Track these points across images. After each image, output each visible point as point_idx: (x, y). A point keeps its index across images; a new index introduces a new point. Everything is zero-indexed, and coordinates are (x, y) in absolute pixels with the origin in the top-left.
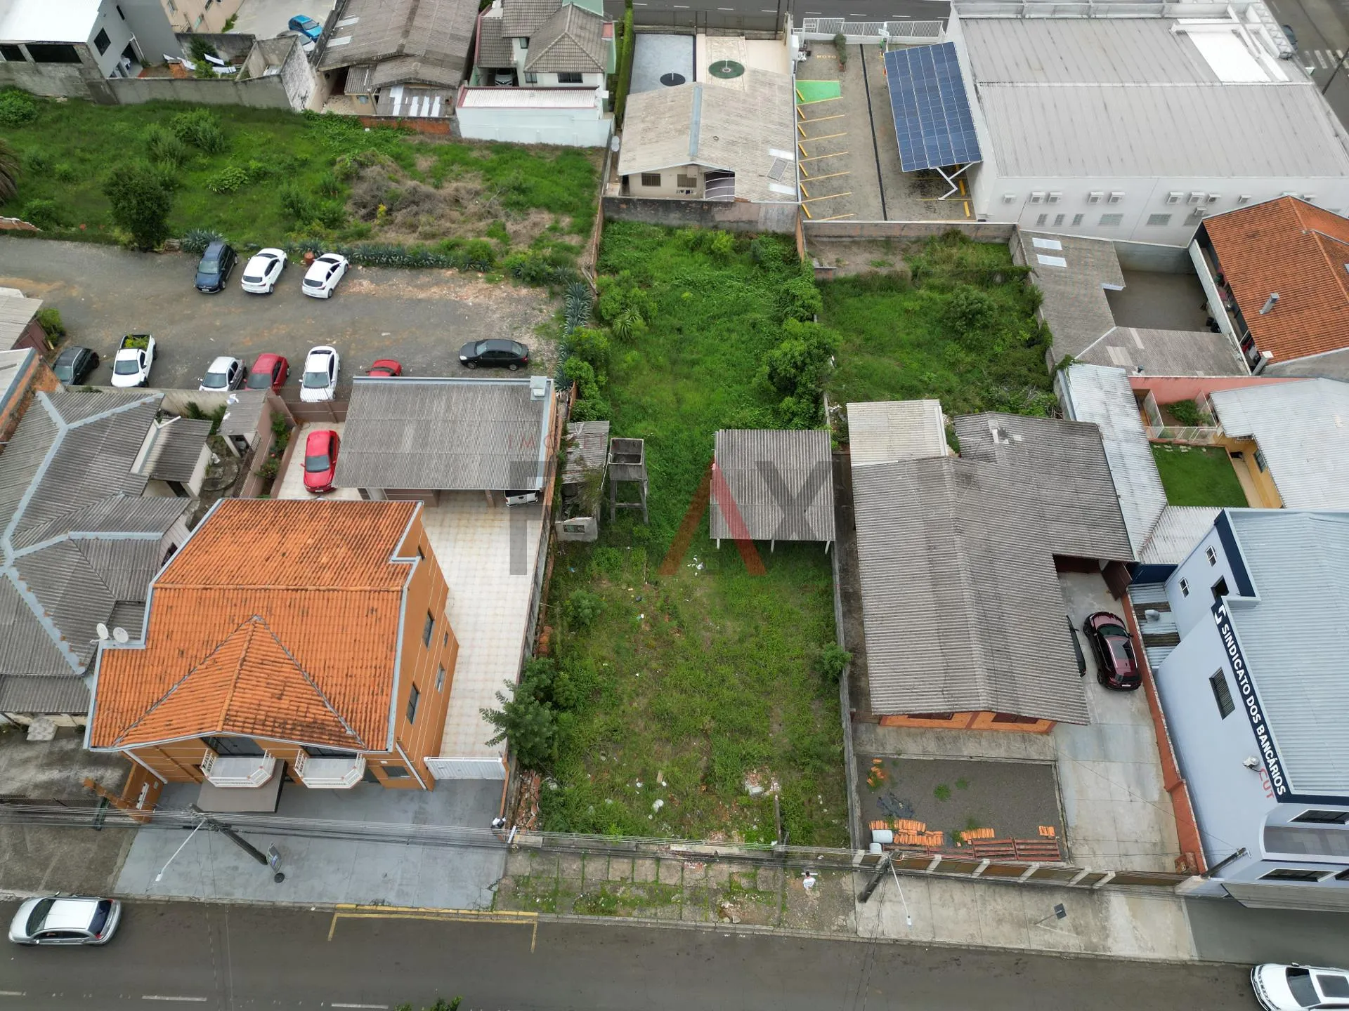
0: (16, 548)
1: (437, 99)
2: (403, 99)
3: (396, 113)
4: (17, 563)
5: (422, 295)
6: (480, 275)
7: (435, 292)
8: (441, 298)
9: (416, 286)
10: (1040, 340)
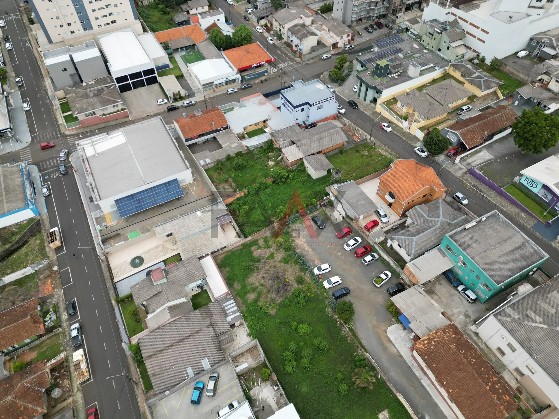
0: (438, 221)
1: (224, 305)
2: (230, 315)
3: (238, 314)
4: (439, 217)
5: (310, 250)
6: (293, 245)
7: (307, 248)
8: (308, 246)
9: (308, 253)
10: (239, 154)
